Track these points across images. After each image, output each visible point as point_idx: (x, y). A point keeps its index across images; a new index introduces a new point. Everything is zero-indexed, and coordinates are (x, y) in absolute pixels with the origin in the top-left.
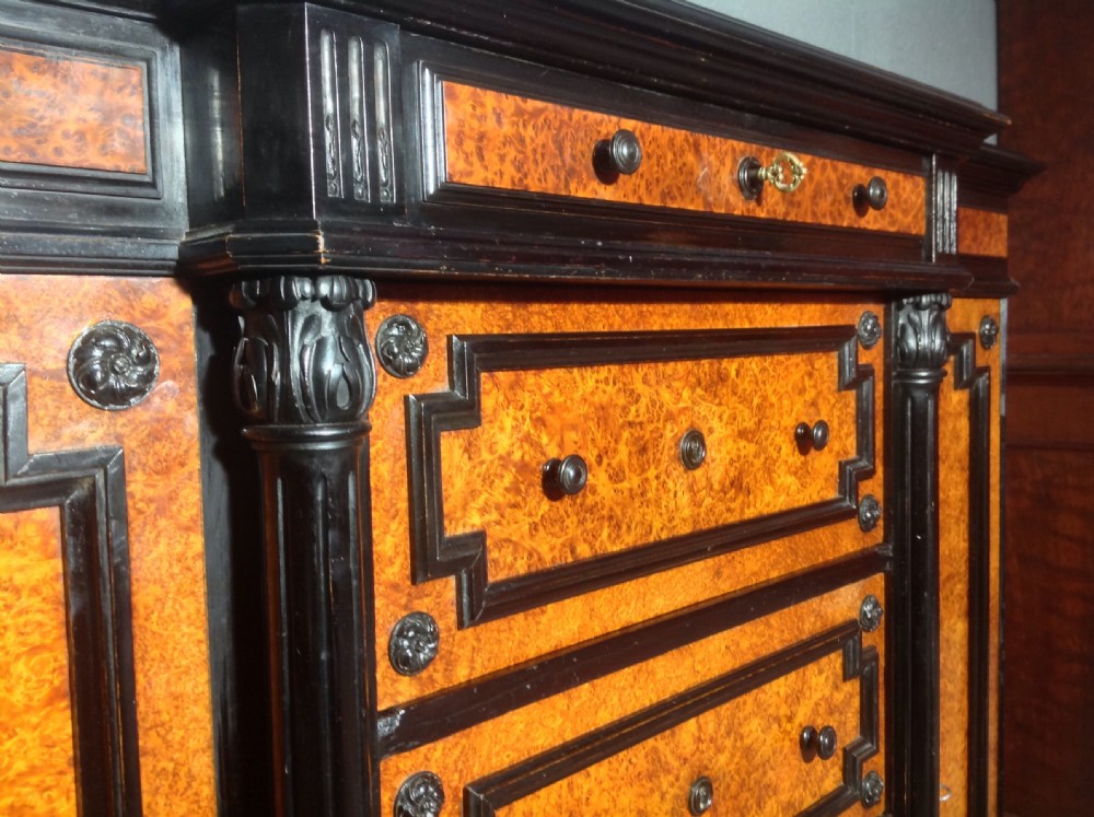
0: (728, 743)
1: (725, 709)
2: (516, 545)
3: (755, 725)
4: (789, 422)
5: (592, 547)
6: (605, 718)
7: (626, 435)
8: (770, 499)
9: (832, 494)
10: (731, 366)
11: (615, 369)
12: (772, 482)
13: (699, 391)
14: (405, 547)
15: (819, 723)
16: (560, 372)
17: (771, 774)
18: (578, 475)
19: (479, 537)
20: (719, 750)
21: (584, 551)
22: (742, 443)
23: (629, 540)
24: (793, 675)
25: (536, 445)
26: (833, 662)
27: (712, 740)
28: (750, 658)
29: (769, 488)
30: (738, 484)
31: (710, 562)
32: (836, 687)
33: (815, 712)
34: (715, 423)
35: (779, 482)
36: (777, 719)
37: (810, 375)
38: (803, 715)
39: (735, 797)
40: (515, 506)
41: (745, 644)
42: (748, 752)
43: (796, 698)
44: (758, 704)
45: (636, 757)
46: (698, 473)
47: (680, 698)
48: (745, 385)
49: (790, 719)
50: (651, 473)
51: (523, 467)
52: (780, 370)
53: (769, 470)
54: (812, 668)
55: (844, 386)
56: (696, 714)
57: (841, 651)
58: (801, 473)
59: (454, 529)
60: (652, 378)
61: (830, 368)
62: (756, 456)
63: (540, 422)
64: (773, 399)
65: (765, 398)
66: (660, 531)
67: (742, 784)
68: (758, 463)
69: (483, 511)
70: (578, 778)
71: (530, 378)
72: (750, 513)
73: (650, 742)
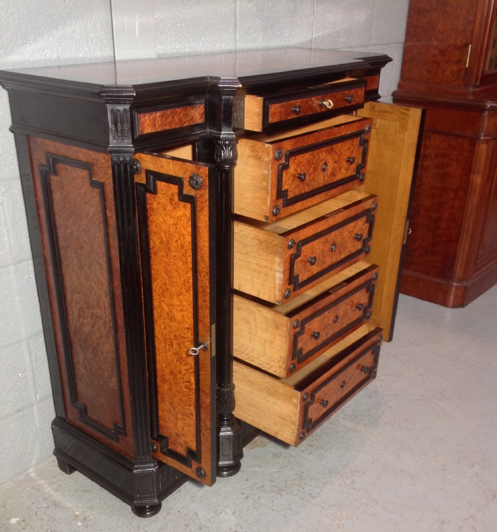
0: (340, 237)
1: (340, 229)
2: (292, 192)
3: (346, 233)
4: (346, 157)
5: (304, 190)
6: (319, 230)
7: (312, 166)
8: (339, 177)
9: (354, 174)
10: (334, 146)
11: (312, 152)
12: (340, 173)
13: (328, 153)
14: (276, 193)
15: (359, 233)
16: (302, 155)
17: (347, 244)
18: (304, 177)
19: (287, 190)
20: (338, 238)
21: (303, 192)
22: (335, 164)
23: (311, 189)
24: (355, 222)
25: (297, 171)
26: (364, 219)
27: (337, 236)
28: (347, 218)
29: (340, 174)
30: (333, 174)
31: (325, 192)
32: (364, 225)
33: (358, 230)
34: (330, 160)
35: (342, 172)
36: (350, 232)
37: (352, 144)
38: (356, 231)
39: (339, 248)
40: (292, 184)
41: (346, 215)
42: (343, 239)
43: (355, 227)
44: (347, 228)
45: (323, 239)
46: (325, 172)
47: (332, 227)
48: (337, 150)
49: (353, 232)
50: (316, 173)
51: (294, 175)
52: (345, 144)
53: (340, 170)
54: (359, 220)
55: (361, 145)
56: (335, 231)
57: (366, 216)
58: (347, 169)
59: (283, 189)
60: (318, 152)
61: (357, 142)
62: (338, 167)
63: (298, 166)
64: (343, 152)
65: (341, 152)
66: (316, 186)
67: (342, 245)
68: (338, 168)
69: (287, 185)
70: (314, 242)
71: (297, 157)
72: (335, 180)
73: (326, 236)
